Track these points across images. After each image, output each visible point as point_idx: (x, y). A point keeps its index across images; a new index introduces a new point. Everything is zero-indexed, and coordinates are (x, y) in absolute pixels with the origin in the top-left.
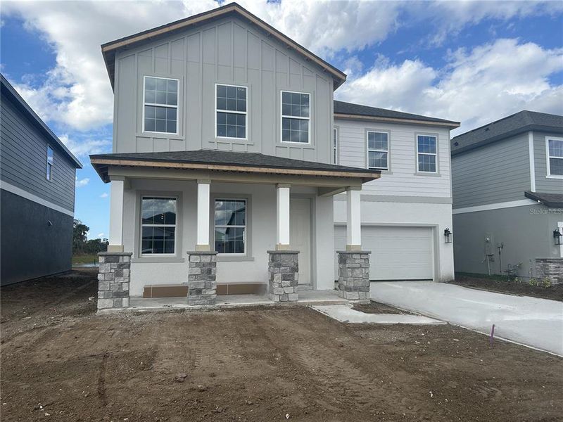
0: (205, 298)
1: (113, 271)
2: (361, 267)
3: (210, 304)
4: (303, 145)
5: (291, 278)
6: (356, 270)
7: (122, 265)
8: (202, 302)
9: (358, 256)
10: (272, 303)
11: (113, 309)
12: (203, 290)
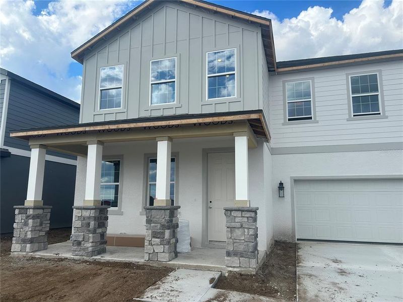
0: (84, 249)
1: (23, 221)
2: (242, 226)
3: (87, 256)
4: (227, 99)
5: (162, 236)
6: (237, 230)
7: (29, 216)
8: (81, 253)
9: (239, 214)
10: (141, 261)
11: (20, 253)
12: (82, 242)
